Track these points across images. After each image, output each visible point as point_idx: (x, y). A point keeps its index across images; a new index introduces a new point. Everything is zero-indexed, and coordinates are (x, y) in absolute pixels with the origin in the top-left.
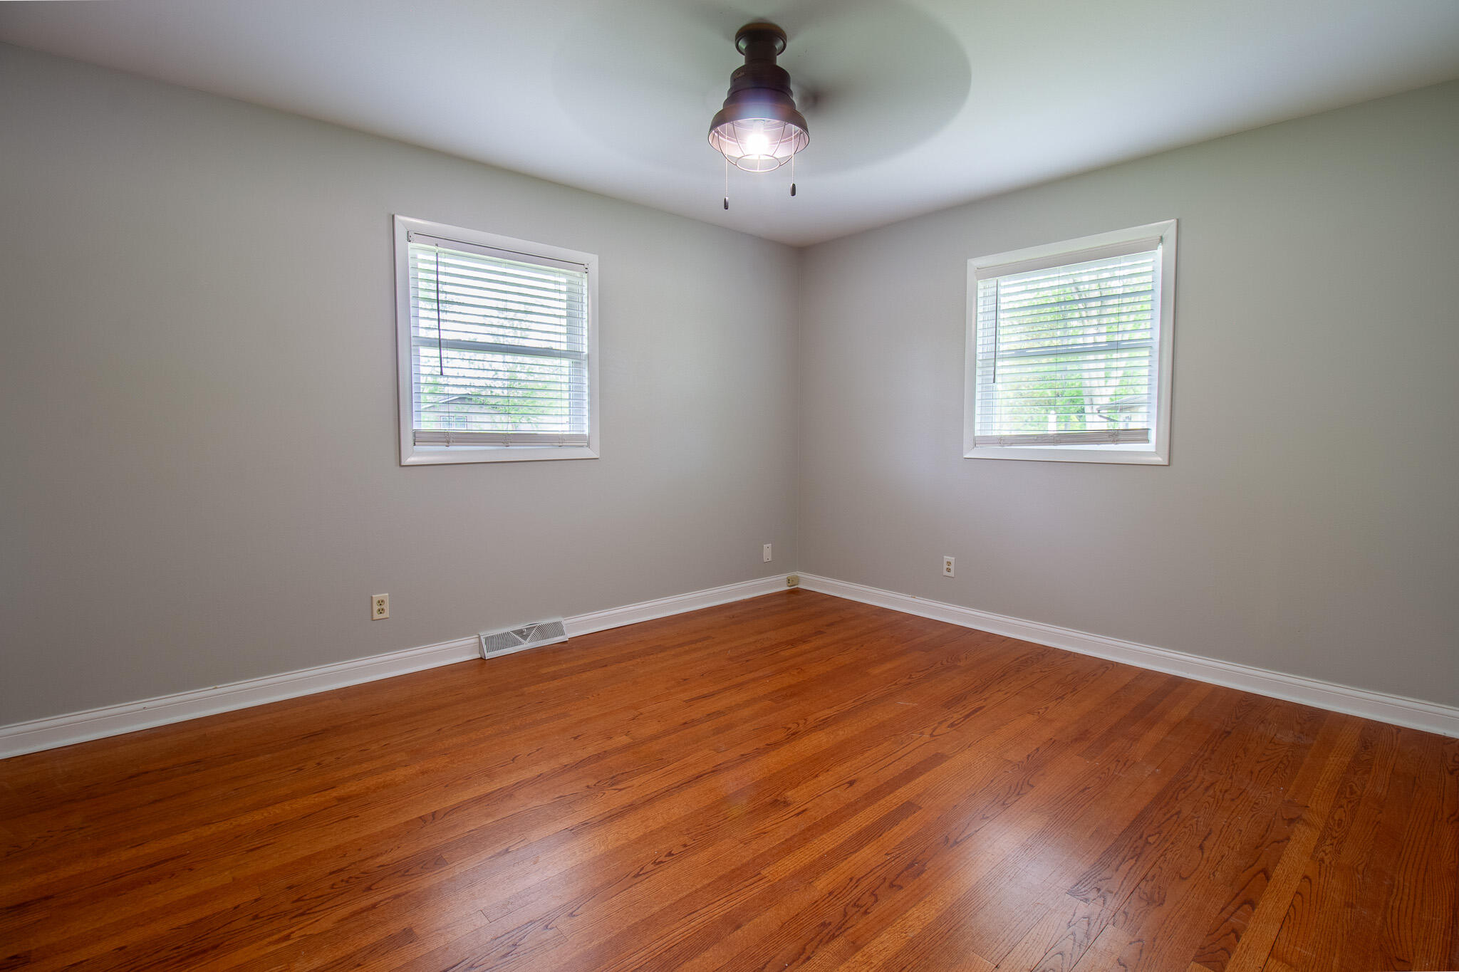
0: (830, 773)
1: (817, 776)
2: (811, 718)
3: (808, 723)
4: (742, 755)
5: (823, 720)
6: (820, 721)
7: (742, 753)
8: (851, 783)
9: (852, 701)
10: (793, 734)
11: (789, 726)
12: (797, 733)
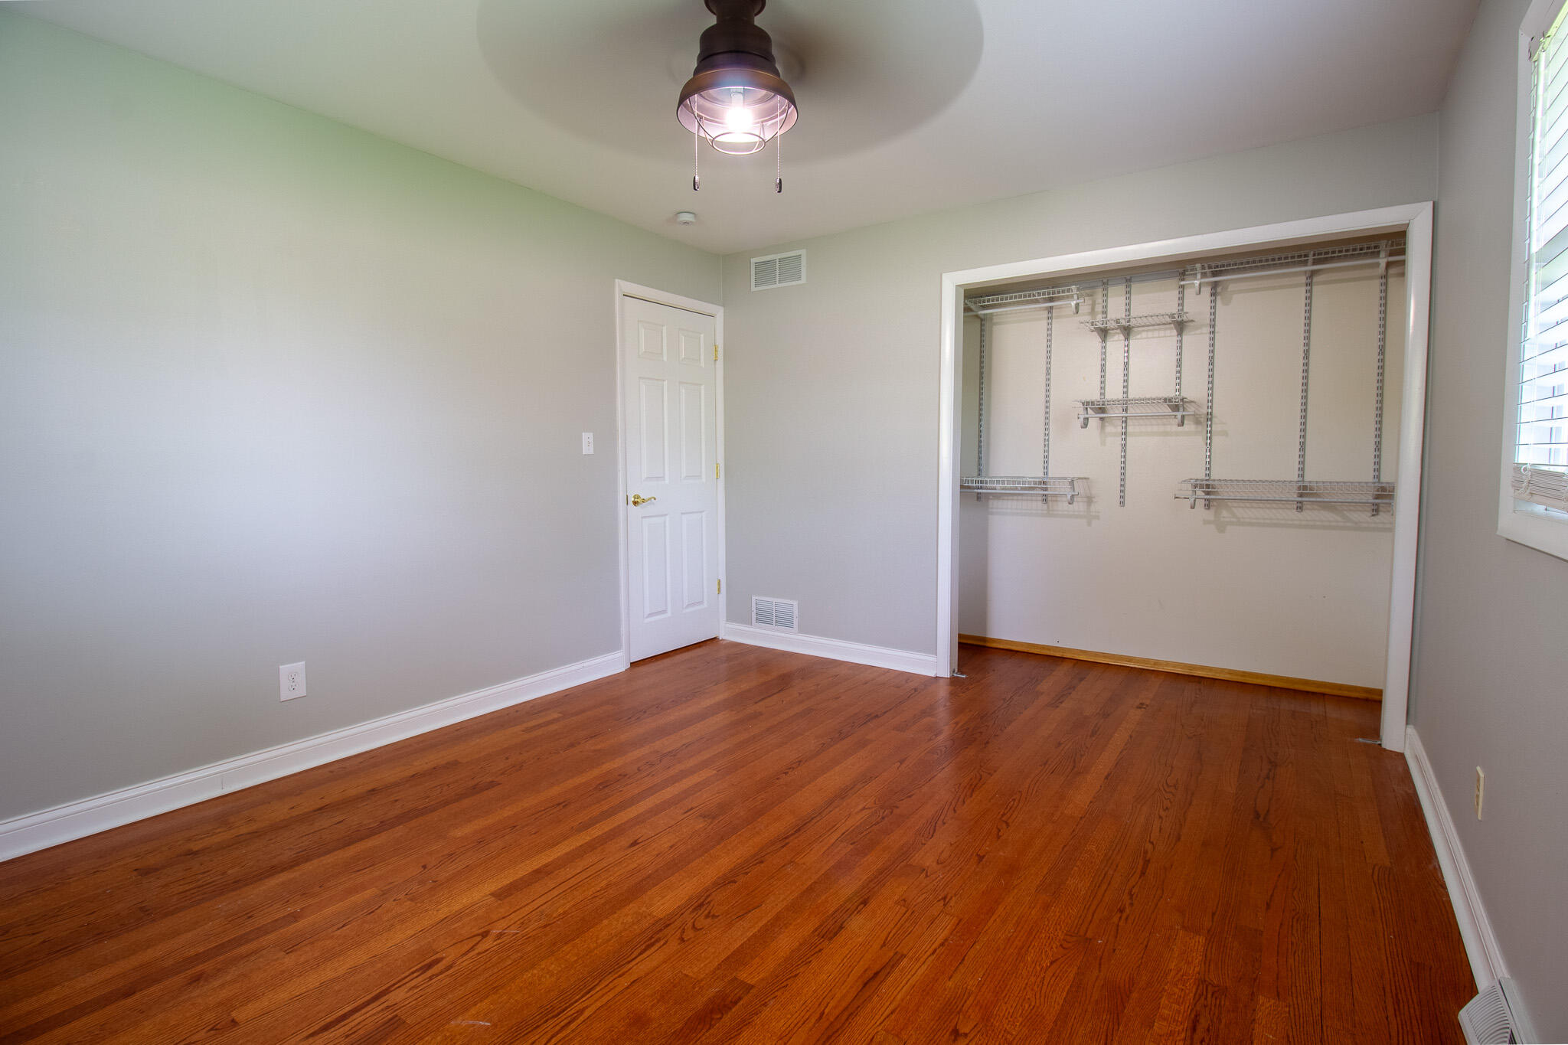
0: (655, 853)
1: (671, 847)
2: (674, 945)
3: (678, 934)
4: (762, 862)
5: (652, 945)
6: (658, 941)
7: (762, 865)
8: (635, 843)
9: (587, 1013)
10: (701, 905)
11: (709, 920)
12: (695, 909)
